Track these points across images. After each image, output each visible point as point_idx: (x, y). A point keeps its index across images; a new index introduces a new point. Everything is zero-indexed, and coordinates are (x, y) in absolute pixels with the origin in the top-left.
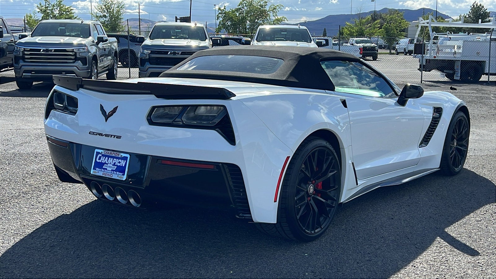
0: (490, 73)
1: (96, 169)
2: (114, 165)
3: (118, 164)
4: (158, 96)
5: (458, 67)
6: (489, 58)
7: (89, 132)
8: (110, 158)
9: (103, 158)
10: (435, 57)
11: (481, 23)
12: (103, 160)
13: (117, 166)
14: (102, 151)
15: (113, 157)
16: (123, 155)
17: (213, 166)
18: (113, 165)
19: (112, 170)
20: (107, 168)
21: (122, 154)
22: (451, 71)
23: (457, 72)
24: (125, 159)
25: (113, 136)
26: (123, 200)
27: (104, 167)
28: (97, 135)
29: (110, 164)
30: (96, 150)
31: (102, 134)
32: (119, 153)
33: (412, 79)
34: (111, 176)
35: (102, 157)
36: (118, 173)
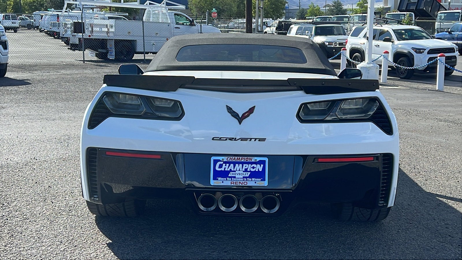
0: (145, 52)
1: (217, 179)
2: (246, 170)
3: (252, 170)
4: (307, 92)
5: (111, 46)
6: (143, 37)
7: (212, 138)
8: (237, 165)
9: (226, 165)
10: (90, 36)
11: (124, 2)
12: (226, 167)
13: (250, 171)
14: (223, 157)
15: (243, 163)
16: (258, 159)
17: (373, 158)
18: (244, 172)
19: (244, 177)
20: (234, 176)
21: (256, 158)
22: (103, 50)
23: (110, 51)
24: (262, 162)
25: (254, 140)
26: (249, 209)
27: (230, 175)
28: (226, 140)
29: (239, 170)
30: (213, 158)
31: (236, 138)
32: (251, 158)
33: (65, 59)
34: (245, 183)
35: (224, 165)
36: (253, 179)
